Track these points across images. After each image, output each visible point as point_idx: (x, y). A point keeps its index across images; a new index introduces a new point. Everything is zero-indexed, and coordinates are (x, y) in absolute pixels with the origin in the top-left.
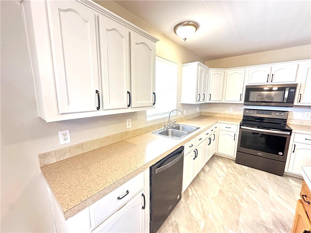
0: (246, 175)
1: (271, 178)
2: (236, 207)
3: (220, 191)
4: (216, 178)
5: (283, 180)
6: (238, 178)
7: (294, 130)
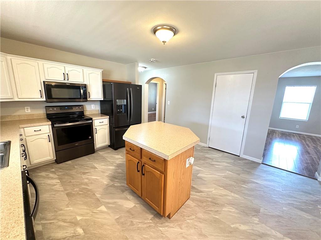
0: (74, 167)
1: (91, 158)
2: (89, 193)
3: (68, 195)
4: (53, 190)
5: (96, 154)
6: (71, 173)
7: (93, 119)
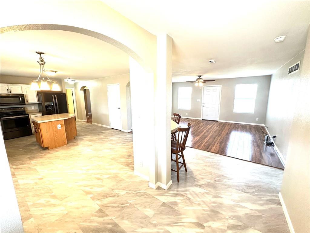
7: (29, 114)
